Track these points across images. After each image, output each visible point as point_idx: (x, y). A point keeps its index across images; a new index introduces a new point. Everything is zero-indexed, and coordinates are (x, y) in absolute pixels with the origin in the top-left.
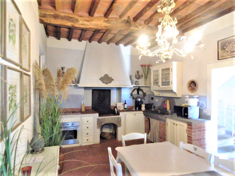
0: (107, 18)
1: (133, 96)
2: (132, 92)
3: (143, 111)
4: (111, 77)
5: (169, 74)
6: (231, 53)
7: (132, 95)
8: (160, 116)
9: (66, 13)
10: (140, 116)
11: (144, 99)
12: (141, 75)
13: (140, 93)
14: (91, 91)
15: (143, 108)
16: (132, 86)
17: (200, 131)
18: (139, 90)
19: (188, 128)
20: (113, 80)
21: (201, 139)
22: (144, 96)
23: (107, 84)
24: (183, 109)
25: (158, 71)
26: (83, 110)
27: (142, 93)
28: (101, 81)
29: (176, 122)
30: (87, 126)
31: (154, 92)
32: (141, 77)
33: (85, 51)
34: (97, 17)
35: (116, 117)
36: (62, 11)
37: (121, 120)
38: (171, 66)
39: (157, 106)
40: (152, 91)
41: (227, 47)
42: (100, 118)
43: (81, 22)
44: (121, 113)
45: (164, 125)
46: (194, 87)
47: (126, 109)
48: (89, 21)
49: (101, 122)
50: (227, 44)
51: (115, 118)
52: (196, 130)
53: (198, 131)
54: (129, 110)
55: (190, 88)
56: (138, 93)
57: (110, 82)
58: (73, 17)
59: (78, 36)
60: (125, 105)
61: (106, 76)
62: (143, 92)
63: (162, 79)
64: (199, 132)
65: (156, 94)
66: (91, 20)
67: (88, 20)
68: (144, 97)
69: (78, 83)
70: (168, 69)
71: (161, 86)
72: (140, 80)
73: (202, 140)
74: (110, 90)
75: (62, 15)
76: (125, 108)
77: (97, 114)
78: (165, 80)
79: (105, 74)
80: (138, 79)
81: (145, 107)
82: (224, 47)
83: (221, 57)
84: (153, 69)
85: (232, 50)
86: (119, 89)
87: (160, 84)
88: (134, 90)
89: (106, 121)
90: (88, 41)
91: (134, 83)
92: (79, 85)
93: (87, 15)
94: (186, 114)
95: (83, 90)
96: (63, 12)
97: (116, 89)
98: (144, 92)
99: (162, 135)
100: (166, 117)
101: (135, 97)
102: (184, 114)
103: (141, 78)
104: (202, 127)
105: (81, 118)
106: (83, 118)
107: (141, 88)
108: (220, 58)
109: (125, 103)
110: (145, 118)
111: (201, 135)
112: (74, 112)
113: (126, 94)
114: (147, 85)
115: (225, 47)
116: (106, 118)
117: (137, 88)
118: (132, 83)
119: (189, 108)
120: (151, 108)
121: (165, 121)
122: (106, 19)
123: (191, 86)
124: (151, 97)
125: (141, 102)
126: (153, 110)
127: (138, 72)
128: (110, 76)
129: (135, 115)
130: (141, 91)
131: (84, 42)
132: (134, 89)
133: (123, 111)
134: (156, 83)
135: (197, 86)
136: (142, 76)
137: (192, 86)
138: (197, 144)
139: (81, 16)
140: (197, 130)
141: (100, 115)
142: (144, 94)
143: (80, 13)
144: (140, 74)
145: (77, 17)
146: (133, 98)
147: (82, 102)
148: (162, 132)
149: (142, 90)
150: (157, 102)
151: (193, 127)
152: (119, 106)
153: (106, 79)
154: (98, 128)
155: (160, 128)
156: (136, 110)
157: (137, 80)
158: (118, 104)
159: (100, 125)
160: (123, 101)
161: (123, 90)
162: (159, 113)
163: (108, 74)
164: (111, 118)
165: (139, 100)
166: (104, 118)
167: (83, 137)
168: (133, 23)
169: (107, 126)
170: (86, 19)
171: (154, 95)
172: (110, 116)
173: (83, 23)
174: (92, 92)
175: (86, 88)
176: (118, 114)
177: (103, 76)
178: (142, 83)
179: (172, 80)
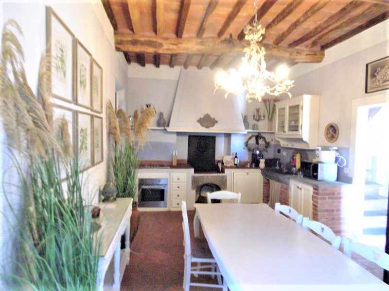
0: (200, 38)
1: (249, 146)
2: (247, 140)
3: (262, 170)
4: (214, 119)
5: (298, 114)
6: (383, 83)
7: (247, 144)
8: (281, 177)
9: (147, 36)
10: (255, 176)
11: (267, 152)
12: (262, 116)
13: (261, 141)
14: (187, 138)
15: (262, 164)
16: (246, 132)
17: (333, 198)
18: (258, 137)
19: (314, 193)
20: (217, 122)
21: (333, 211)
22: (266, 147)
23: (207, 127)
24: (312, 165)
25: (284, 109)
26: (175, 163)
27: (264, 143)
28: (199, 125)
29: (300, 185)
30: (178, 184)
31: (280, 140)
32: (262, 118)
33: (178, 81)
34: (186, 38)
35: (219, 176)
36: (142, 34)
37: (226, 180)
38: (301, 102)
39: (285, 163)
40: (277, 139)
41: (378, 73)
42: (197, 175)
43: (165, 47)
44: (226, 170)
45: (286, 189)
46: (334, 134)
47: (236, 165)
48: (176, 44)
49: (198, 182)
50: (379, 69)
51: (217, 176)
52: (325, 196)
53: (329, 198)
54: (241, 166)
55: (329, 136)
56: (257, 142)
57: (213, 125)
58: (156, 42)
59: (168, 61)
60: (236, 159)
61: (207, 117)
62: (265, 141)
63: (290, 121)
64: (330, 200)
65: (283, 143)
66: (179, 43)
67: (176, 42)
68: (266, 149)
69: (168, 126)
70: (297, 107)
71: (287, 133)
72: (260, 123)
73: (335, 212)
74: (215, 137)
75: (142, 39)
76: (236, 163)
77: (192, 170)
78: (295, 123)
79: (205, 113)
80: (258, 120)
81: (266, 163)
82: (374, 73)
83: (371, 88)
84: (279, 105)
85: (385, 78)
86: (228, 136)
87: (286, 128)
88: (250, 138)
89: (205, 180)
90: (183, 67)
91: (251, 126)
92: (169, 129)
93: (174, 36)
94: (315, 174)
95: (175, 136)
96: (143, 36)
97: (223, 135)
98: (268, 140)
100: (289, 178)
101: (252, 148)
102: (313, 174)
103: (262, 120)
104: (336, 193)
105: (170, 175)
106: (172, 174)
107: (263, 135)
108: (369, 90)
109: (236, 157)
110: (264, 180)
111: (334, 204)
112: (161, 165)
113: (238, 144)
114: (271, 130)
115: (376, 74)
116: (204, 176)
117: (257, 134)
118: (247, 127)
119: (320, 165)
120: (275, 165)
121: (287, 184)
122: (199, 40)
123: (329, 132)
124: (278, 148)
125: (262, 156)
126: (278, 167)
127: (258, 111)
128: (212, 116)
129: (248, 174)
130: (262, 139)
131: (177, 68)
132: (250, 135)
133: (231, 167)
134: (282, 127)
135: (337, 132)
136: (264, 116)
137: (332, 132)
138: (327, 217)
139: (166, 39)
140: (327, 197)
141: (196, 172)
142: (267, 145)
143: (165, 35)
144: (262, 113)
145: (160, 41)
146: (249, 150)
147: (174, 154)
149: (264, 138)
150: (284, 156)
151: (320, 191)
152: (227, 161)
153: (208, 121)
154: (193, 188)
155: (281, 194)
156: (251, 167)
157: (255, 122)
158: (225, 157)
159: (196, 185)
160: (233, 154)
161: (233, 137)
162: (285, 172)
163: (209, 114)
164: (213, 176)
165: (258, 152)
166: (202, 176)
167: (173, 200)
168: (238, 41)
169: (207, 187)
170: (173, 42)
171: (280, 145)
172: (211, 173)
173: (168, 48)
174: (189, 140)
175: (179, 134)
176: (223, 171)
177: (202, 116)
178: (263, 127)
179: (302, 123)
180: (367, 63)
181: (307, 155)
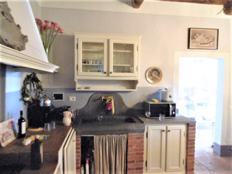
4: (19, 26)
6: (200, 45)
24: (170, 106)
41: (197, 37)
45: (138, 138)
46: (157, 77)
47: (23, 136)
50: (197, 34)
55: (151, 78)
60: (23, 124)
71: (114, 74)
76: (24, 132)
82: (194, 36)
83: (192, 46)
85: (202, 42)
99: (135, 156)
102: (172, 113)
123: (152, 75)
124: (54, 93)
137: (154, 75)
148: (136, 150)
163: (8, 4)
171: (75, 89)
179: (138, 64)
180: (189, 27)
181: (119, 96)
